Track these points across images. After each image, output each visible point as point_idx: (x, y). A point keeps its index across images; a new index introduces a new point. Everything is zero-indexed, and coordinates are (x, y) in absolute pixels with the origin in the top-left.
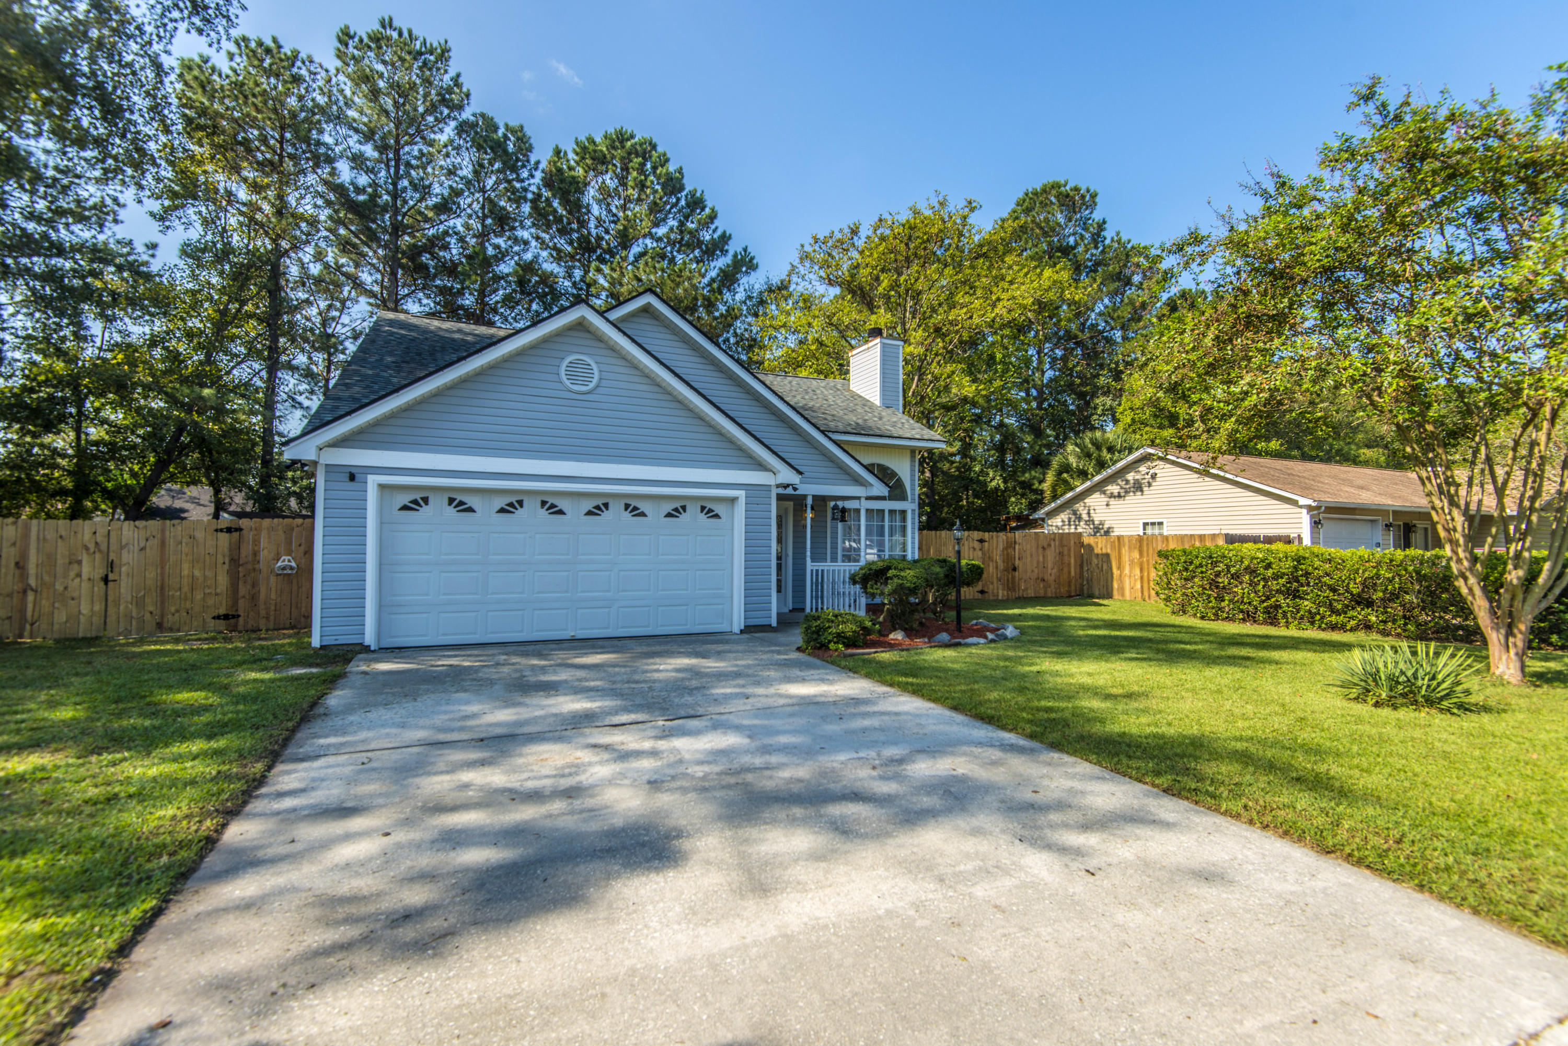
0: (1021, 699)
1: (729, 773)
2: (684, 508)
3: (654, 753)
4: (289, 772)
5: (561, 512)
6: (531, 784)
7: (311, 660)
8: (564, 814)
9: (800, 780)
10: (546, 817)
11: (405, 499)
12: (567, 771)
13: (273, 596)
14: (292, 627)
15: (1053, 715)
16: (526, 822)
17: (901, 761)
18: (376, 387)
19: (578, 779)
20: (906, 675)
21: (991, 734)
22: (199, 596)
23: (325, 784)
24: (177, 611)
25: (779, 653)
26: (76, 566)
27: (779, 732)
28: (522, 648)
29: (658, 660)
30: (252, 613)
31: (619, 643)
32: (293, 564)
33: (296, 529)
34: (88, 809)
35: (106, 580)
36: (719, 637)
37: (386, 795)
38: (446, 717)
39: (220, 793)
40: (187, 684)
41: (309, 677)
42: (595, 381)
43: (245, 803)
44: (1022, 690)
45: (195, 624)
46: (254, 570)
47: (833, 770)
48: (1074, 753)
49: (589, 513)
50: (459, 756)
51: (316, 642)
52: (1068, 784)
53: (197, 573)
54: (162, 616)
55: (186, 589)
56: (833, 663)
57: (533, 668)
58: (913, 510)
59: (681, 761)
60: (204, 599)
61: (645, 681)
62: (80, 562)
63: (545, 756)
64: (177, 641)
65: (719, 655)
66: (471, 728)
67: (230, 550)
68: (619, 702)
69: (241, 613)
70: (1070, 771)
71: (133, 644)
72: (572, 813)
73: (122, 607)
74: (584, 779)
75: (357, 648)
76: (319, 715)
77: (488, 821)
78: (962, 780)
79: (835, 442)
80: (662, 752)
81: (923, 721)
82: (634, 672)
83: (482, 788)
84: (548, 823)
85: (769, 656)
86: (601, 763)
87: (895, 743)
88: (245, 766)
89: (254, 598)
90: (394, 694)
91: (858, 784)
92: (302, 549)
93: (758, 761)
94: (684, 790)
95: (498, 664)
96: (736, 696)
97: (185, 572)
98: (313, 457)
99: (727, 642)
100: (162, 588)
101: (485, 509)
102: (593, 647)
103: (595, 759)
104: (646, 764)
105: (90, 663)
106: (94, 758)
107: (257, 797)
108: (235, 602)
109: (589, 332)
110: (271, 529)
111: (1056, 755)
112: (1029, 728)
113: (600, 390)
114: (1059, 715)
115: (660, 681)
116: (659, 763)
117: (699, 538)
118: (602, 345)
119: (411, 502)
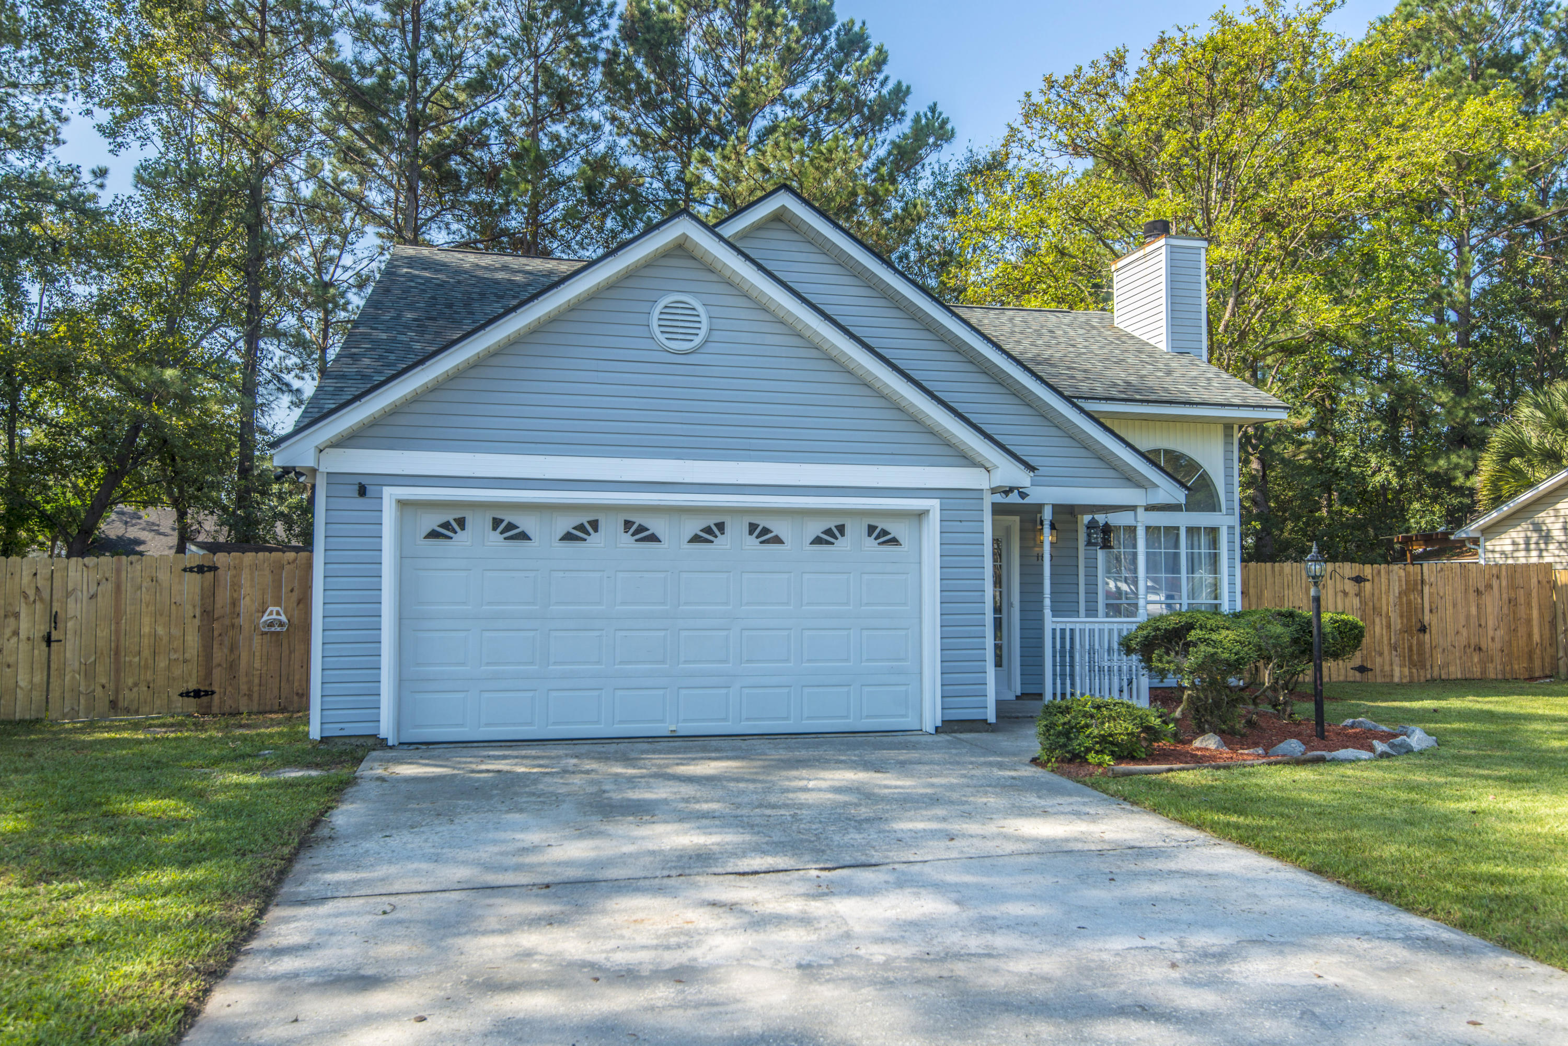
0: (1442, 859)
1: (926, 958)
2: (841, 529)
3: (805, 921)
4: (286, 920)
5: (653, 538)
6: (621, 958)
7: (309, 758)
8: (672, 1007)
9: (1046, 979)
10: (646, 1009)
11: (432, 521)
12: (673, 940)
13: (257, 665)
14: (283, 710)
15: (1505, 890)
16: (616, 1015)
17: (1221, 956)
18: (392, 357)
19: (690, 953)
20: (1225, 810)
21: (1385, 919)
22: (162, 664)
23: (334, 939)
24: (136, 685)
25: (1001, 766)
26: (12, 620)
27: (1006, 898)
28: (599, 748)
29: (804, 773)
30: (230, 689)
31: (744, 744)
32: (283, 618)
33: (287, 567)
34: (37, 958)
35: (48, 640)
36: (900, 738)
37: (418, 961)
38: (496, 849)
39: (200, 943)
40: (152, 788)
41: (308, 783)
42: (703, 333)
43: (232, 961)
44: (1443, 843)
45: (158, 702)
46: (233, 626)
47: (1102, 966)
48: (1548, 958)
49: (696, 539)
50: (516, 908)
51: (315, 731)
52: (1538, 1012)
53: (161, 631)
54: (117, 692)
55: (146, 653)
56: (1094, 786)
57: (616, 777)
58: (1231, 528)
59: (848, 936)
60: (169, 668)
61: (786, 806)
62: (17, 615)
63: (640, 915)
64: (136, 726)
65: (903, 766)
66: (531, 868)
67: (202, 599)
68: (747, 837)
69: (215, 688)
70: (1541, 989)
71: (82, 730)
72: (684, 1005)
73: (67, 678)
74: (700, 954)
75: (370, 742)
76: (323, 839)
77: (562, 1010)
78: (1336, 994)
79: (1089, 415)
80: (818, 919)
81: (1259, 890)
82: (768, 790)
83: (550, 959)
84: (649, 1020)
85: (985, 771)
86: (723, 930)
87: (1209, 925)
88: (230, 908)
89: (232, 667)
90: (421, 811)
91: (1146, 990)
92: (295, 596)
93: (974, 943)
94: (855, 981)
95: (565, 771)
96: (933, 834)
97: (146, 630)
98: (311, 463)
99: (914, 746)
100: (117, 653)
101: (545, 535)
102: (704, 749)
103: (714, 924)
104: (794, 936)
105: (31, 755)
106: (42, 888)
107: (247, 953)
108: (209, 674)
109: (694, 258)
110: (255, 567)
111: (1512, 961)
112: (1458, 911)
113: (711, 347)
114: (1517, 889)
115: (809, 807)
116: (814, 937)
117: (865, 577)
118: (713, 277)
119: (442, 526)
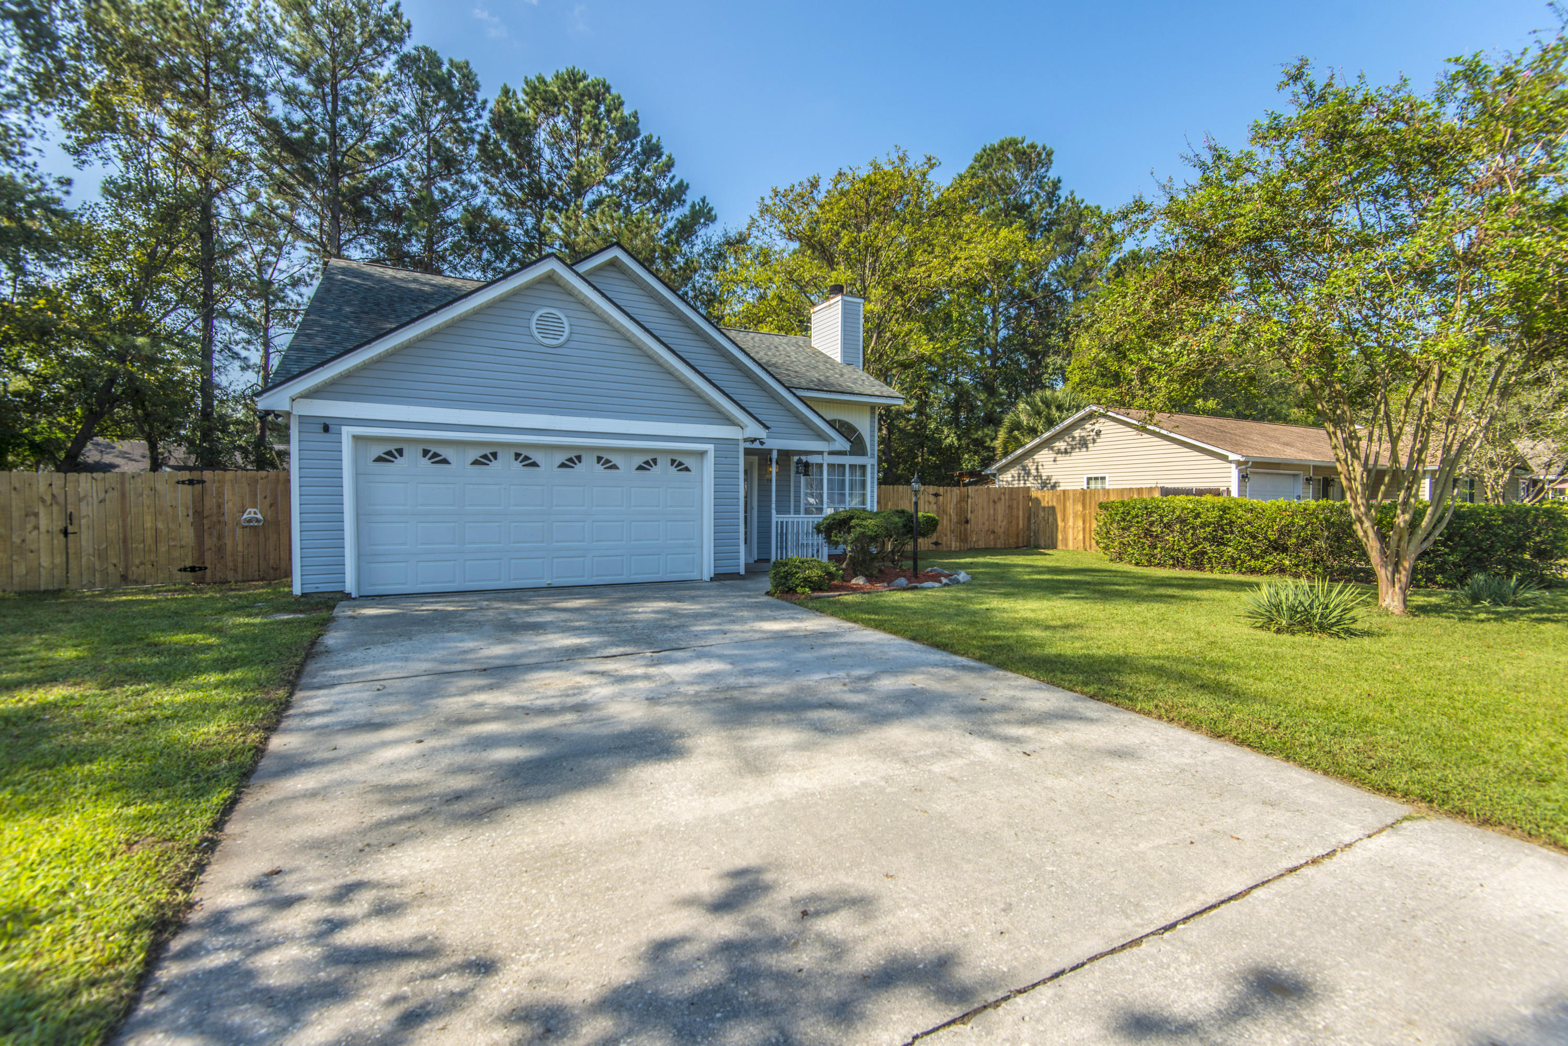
0: (972, 631)
1: (717, 690)
2: (655, 461)
3: (647, 677)
4: (311, 698)
5: (534, 464)
6: (540, 702)
7: (294, 607)
8: (576, 723)
9: (781, 695)
10: (561, 725)
11: (379, 450)
12: (570, 692)
13: (240, 548)
14: (262, 579)
15: (1000, 642)
16: (544, 730)
17: (868, 679)
19: (582, 698)
20: (869, 613)
21: (944, 658)
22: (163, 548)
23: (347, 706)
24: (142, 563)
25: (749, 597)
26: (32, 518)
27: (757, 660)
28: (501, 595)
29: (635, 604)
30: (219, 565)
31: (595, 590)
32: (259, 516)
33: (260, 482)
34: (131, 729)
35: (65, 533)
36: (690, 585)
37: (409, 713)
38: (445, 652)
39: (253, 713)
40: (179, 627)
41: (301, 621)
42: (566, 335)
43: (279, 722)
44: (972, 623)
45: (161, 576)
46: (219, 522)
47: (809, 687)
48: (1017, 671)
49: (563, 465)
50: (467, 682)
51: (297, 590)
52: (1011, 693)
53: (160, 525)
54: (127, 568)
55: (149, 541)
56: (800, 605)
57: (516, 611)
58: (873, 465)
59: (673, 683)
60: (169, 552)
61: (626, 621)
62: (36, 515)
63: (547, 681)
64: (146, 592)
65: (693, 599)
66: (471, 661)
67: (193, 503)
68: (606, 639)
69: (207, 565)
70: (1013, 683)
71: (102, 595)
72: (584, 722)
73: (84, 560)
74: (587, 697)
75: (338, 596)
76: (322, 653)
77: (509, 730)
78: (922, 692)
79: (799, 398)
80: (655, 676)
81: (886, 649)
82: (615, 614)
83: (495, 706)
84: (564, 730)
85: (740, 599)
86: (600, 685)
87: (861, 666)
88: (268, 693)
89: (220, 550)
90: (387, 634)
91: (832, 696)
92: (268, 501)
93: (742, 682)
94: (680, 704)
95: (481, 609)
96: (715, 632)
97: (148, 525)
98: (287, 408)
99: (699, 588)
100: (125, 541)
101: (460, 461)
102: (570, 594)
103: (593, 682)
104: (642, 685)
105: (68, 612)
106: (117, 690)
107: (288, 717)
108: (202, 555)
109: (559, 285)
110: (235, 481)
111: (1001, 673)
112: (978, 653)
113: (571, 344)
114: (1005, 641)
115: (641, 621)
116: (653, 685)
117: (669, 490)
118: (571, 299)
119: (387, 453)
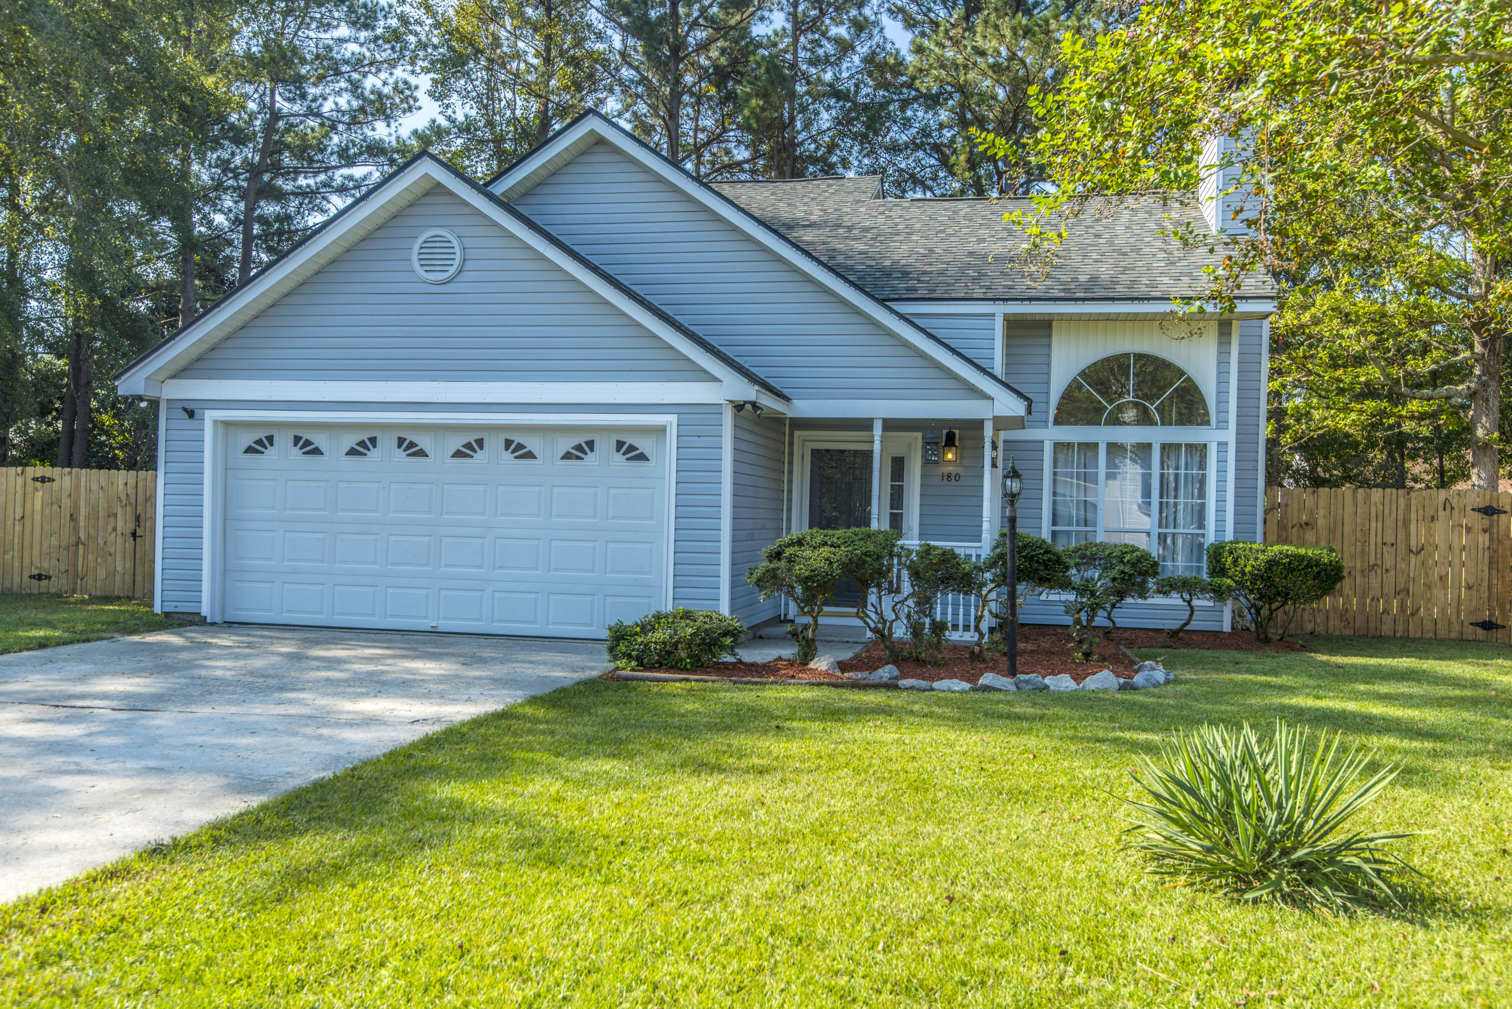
2: (591, 444)
5: (421, 453)
26: (112, 520)
35: (134, 535)
42: (457, 264)
49: (458, 454)
51: (157, 607)
62: (115, 516)
75: (197, 619)
101: (334, 449)
113: (465, 276)
117: (612, 491)
118: (467, 210)
119: (257, 443)
